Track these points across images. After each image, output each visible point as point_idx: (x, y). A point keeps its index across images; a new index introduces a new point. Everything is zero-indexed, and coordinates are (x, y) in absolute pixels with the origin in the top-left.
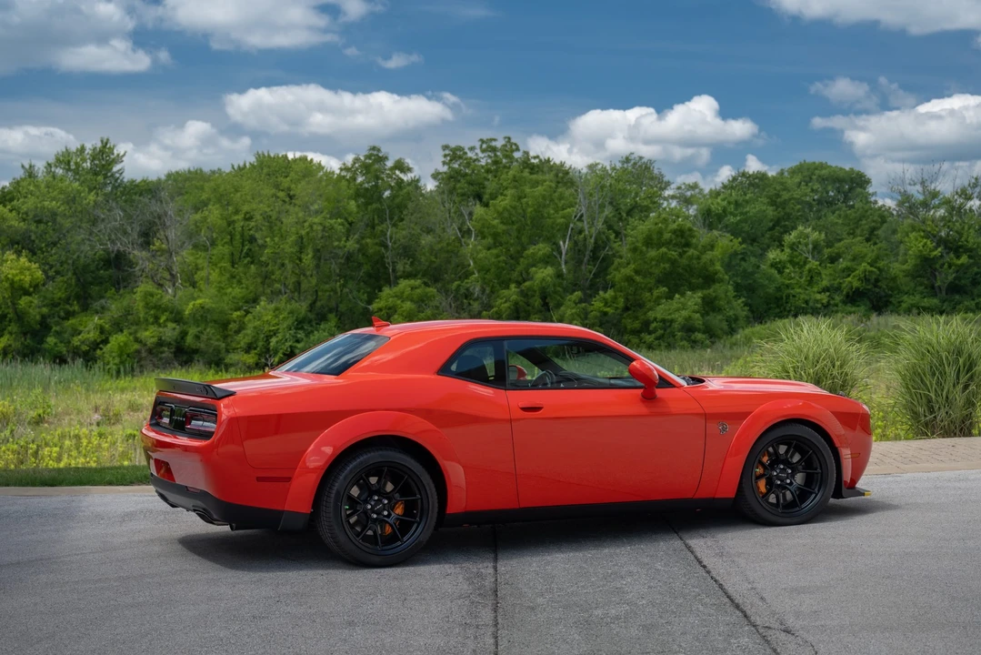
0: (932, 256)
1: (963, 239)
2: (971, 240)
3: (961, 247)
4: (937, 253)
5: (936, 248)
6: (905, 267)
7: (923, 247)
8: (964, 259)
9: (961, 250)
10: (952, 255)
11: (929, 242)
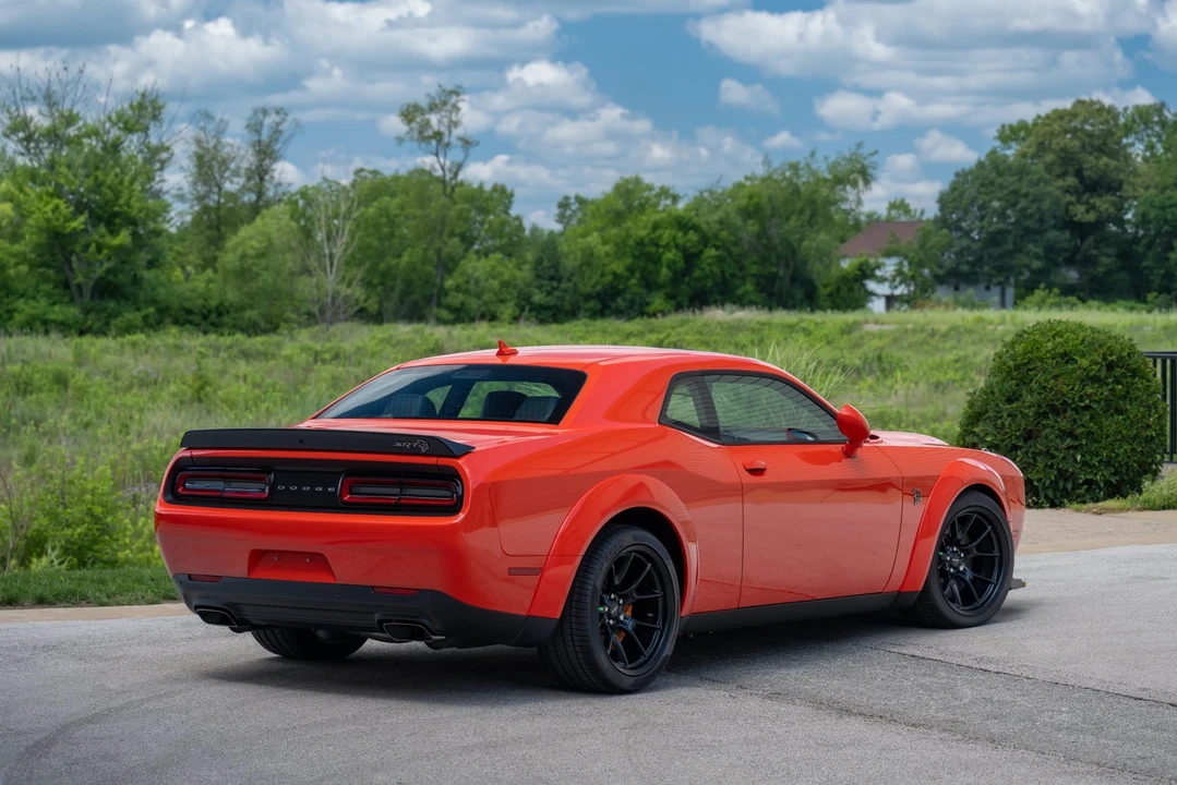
0: (68, 230)
1: (122, 202)
2: (136, 204)
3: (116, 215)
4: (78, 223)
5: (75, 216)
6: (17, 248)
7: (53, 211)
8: (123, 238)
9: (118, 221)
10: (102, 229)
11: (63, 206)
